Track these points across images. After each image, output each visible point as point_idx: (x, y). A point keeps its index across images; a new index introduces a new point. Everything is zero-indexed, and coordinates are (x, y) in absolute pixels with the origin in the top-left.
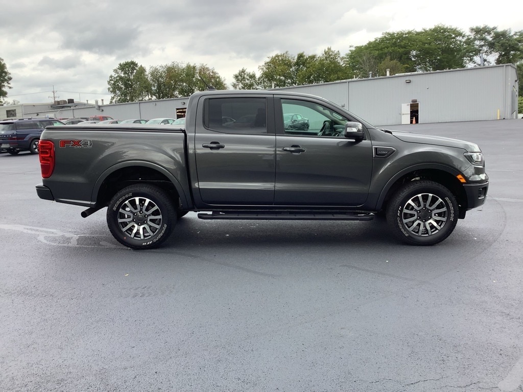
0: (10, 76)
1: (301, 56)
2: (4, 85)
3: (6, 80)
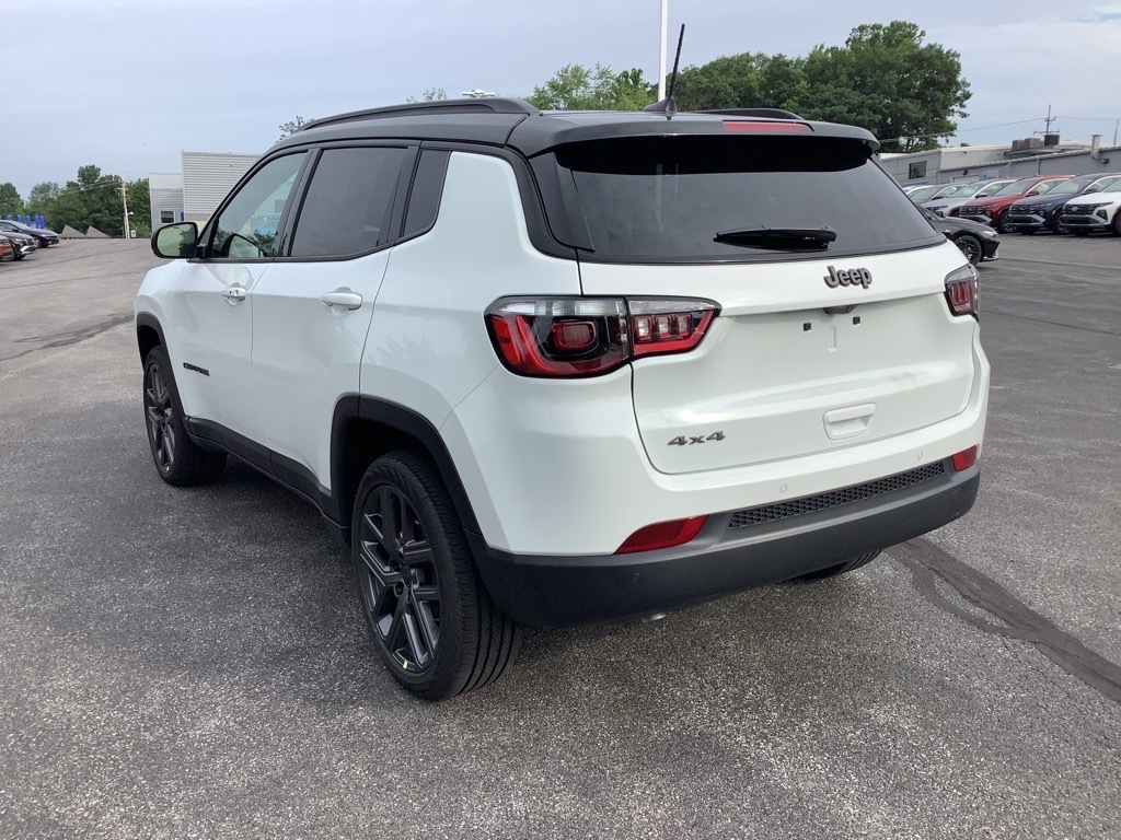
0: (967, 89)
2: (953, 110)
3: (958, 99)
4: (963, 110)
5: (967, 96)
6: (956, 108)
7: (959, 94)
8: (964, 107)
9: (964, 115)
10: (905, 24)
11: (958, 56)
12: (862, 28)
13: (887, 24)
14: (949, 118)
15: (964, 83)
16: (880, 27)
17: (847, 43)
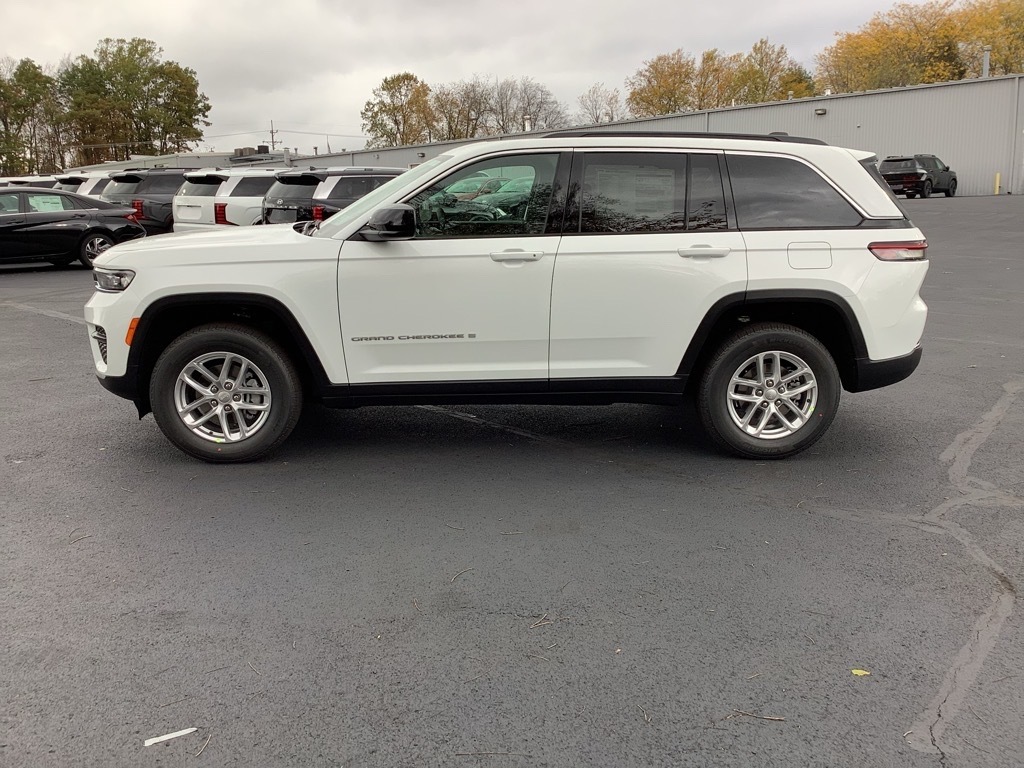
0: (206, 102)
2: (198, 119)
3: (200, 110)
4: (206, 119)
5: (208, 108)
6: (200, 117)
7: (200, 105)
8: (206, 117)
9: (208, 124)
10: (144, 40)
11: (195, 73)
12: (107, 41)
13: (129, 40)
14: (195, 126)
15: (203, 97)
16: (123, 41)
17: (95, 51)
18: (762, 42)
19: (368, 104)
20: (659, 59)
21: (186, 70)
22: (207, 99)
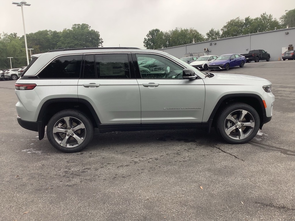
1: (247, 19)
3: (100, 42)
4: (102, 45)
5: (102, 42)
6: (100, 44)
7: (100, 41)
10: (85, 24)
11: (99, 32)
12: (75, 25)
13: (81, 24)
14: (99, 47)
16: (79, 25)
17: (72, 28)
18: (264, 14)
19: (145, 39)
20: (231, 21)
21: (97, 31)
22: (102, 39)
